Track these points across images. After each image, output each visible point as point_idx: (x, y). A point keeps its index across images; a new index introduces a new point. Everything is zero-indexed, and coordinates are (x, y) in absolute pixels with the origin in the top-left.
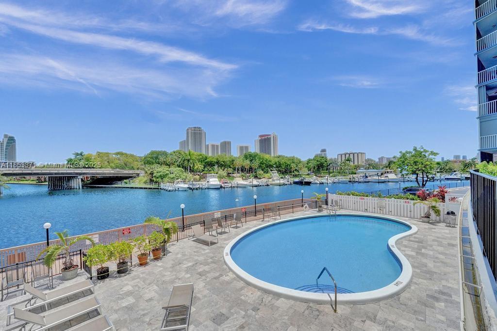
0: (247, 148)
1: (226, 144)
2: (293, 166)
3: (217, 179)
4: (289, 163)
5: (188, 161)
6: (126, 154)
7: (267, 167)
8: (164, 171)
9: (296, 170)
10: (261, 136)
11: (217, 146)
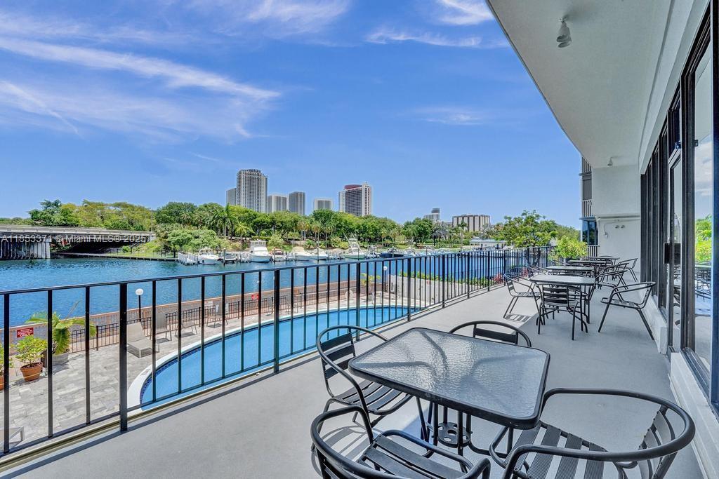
0: (328, 203)
1: (297, 197)
3: (265, 249)
4: (377, 227)
5: (224, 220)
8: (185, 234)
9: (388, 237)
10: (347, 187)
11: (285, 199)
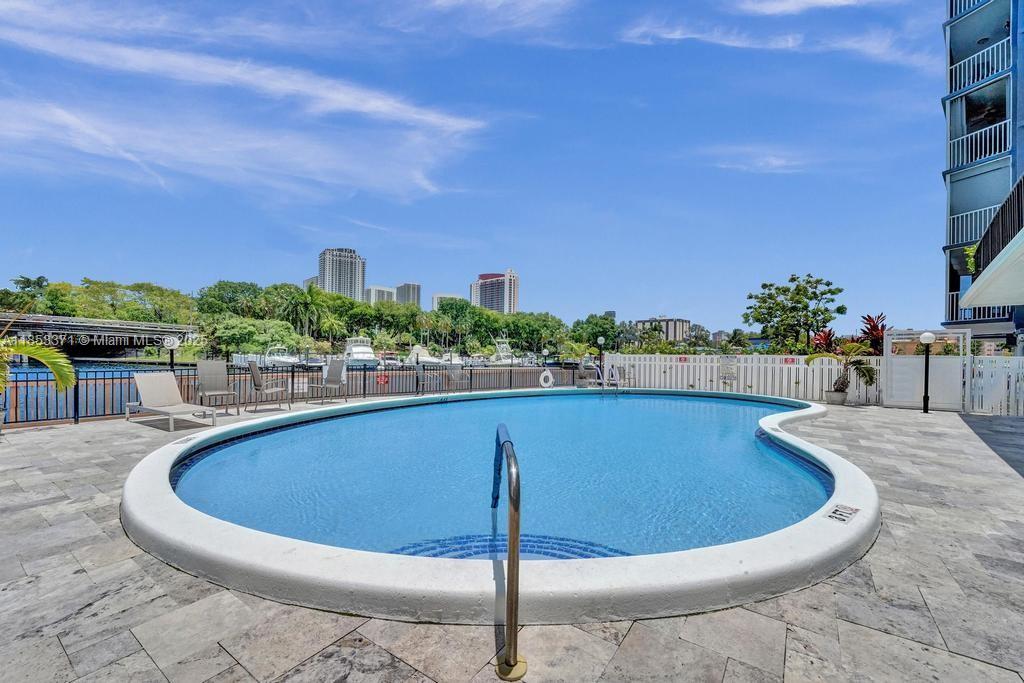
2: (545, 333)
3: (370, 350)
4: (536, 327)
5: (306, 306)
6: (160, 289)
7: (486, 332)
8: (246, 325)
9: (549, 343)
